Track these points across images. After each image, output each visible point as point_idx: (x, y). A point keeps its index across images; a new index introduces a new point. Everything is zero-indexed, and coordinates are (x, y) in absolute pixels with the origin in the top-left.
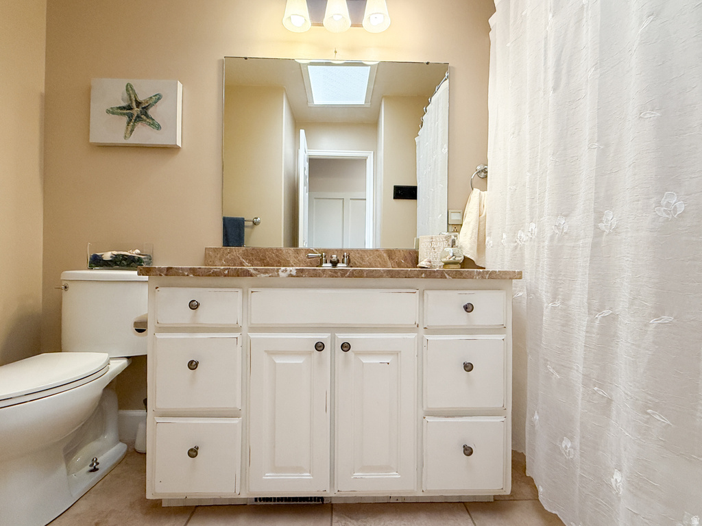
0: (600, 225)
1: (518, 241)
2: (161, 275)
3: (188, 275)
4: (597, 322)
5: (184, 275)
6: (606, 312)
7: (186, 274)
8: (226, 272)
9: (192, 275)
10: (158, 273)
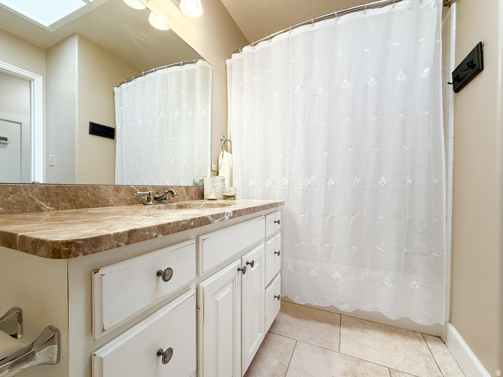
0: (328, 183)
1: (266, 185)
2: (118, 246)
3: (156, 237)
4: (327, 220)
5: (151, 238)
6: (330, 216)
7: (154, 234)
8: (193, 224)
9: (161, 236)
10: (115, 242)
